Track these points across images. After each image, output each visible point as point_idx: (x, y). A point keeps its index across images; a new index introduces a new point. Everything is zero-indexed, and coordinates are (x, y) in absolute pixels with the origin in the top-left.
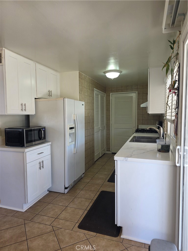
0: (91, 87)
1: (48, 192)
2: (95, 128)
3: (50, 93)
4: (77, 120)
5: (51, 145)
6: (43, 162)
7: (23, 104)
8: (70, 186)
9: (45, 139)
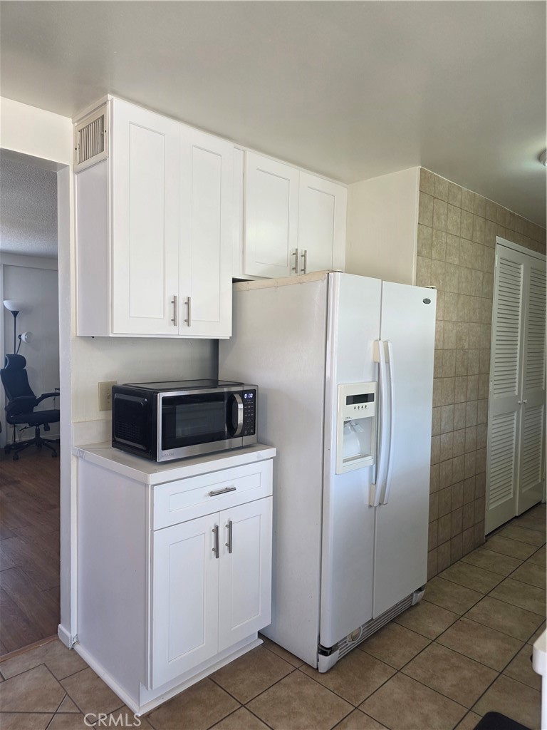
0: (478, 234)
1: (261, 642)
2: (494, 397)
3: (300, 260)
4: (388, 362)
5: (276, 461)
6: (230, 526)
7: (181, 303)
8: (347, 640)
9: (254, 433)
